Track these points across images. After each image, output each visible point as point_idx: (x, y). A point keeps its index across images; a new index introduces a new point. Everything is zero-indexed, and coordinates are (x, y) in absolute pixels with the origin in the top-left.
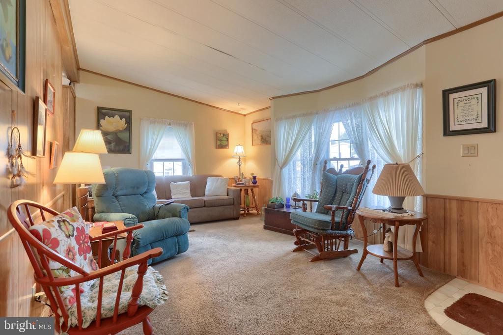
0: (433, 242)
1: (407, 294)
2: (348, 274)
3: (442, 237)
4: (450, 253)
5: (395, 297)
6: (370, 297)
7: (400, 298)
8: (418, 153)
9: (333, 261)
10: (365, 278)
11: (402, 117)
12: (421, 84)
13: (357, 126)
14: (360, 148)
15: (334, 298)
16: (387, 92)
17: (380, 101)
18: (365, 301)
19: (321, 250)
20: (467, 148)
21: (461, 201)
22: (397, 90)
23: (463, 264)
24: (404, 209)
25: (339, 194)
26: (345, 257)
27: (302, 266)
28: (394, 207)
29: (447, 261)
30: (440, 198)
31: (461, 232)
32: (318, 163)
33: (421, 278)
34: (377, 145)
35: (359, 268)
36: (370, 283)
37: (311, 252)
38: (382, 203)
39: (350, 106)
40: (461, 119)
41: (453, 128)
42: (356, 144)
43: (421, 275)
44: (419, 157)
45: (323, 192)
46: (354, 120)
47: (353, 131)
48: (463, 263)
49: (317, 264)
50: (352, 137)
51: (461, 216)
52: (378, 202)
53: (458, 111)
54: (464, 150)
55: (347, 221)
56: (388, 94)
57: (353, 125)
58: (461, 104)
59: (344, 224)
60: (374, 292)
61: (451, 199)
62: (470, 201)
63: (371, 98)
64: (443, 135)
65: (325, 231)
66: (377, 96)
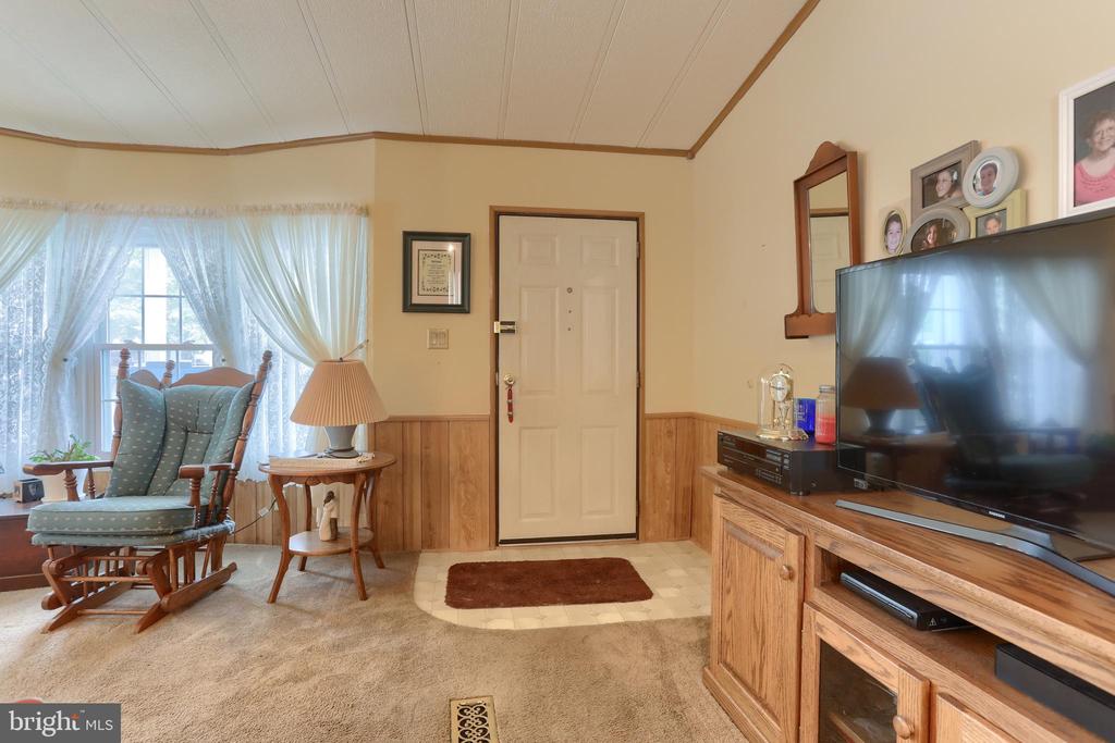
0: (386, 503)
1: (388, 604)
2: (260, 616)
3: (400, 492)
4: (411, 514)
5: (377, 616)
6: (340, 636)
7: (386, 615)
8: (361, 341)
9: (198, 607)
10: (301, 611)
11: (332, 266)
12: (367, 210)
13: (211, 269)
14: (219, 321)
15: (280, 672)
16: (297, 206)
17: (280, 224)
18: (337, 647)
19: (165, 590)
20: (435, 334)
21: (427, 422)
22: (322, 208)
23: (431, 528)
24: (356, 449)
25: (174, 438)
26: (218, 588)
27: (124, 652)
28: (337, 448)
29: (407, 529)
30: (395, 422)
31: (426, 475)
32: (71, 355)
33: (384, 570)
34: (268, 317)
35: (273, 599)
36: (316, 614)
37: (111, 610)
38: (281, 445)
39: (188, 213)
40: (427, 286)
41: (416, 300)
42: (209, 311)
43: (381, 566)
44: (361, 347)
45: (126, 437)
46: (200, 252)
47: (200, 277)
48: (430, 524)
49: (163, 628)
50: (197, 291)
51: (426, 448)
52: (271, 446)
53: (424, 272)
54: (431, 338)
55: (222, 499)
56: (299, 209)
57: (197, 263)
58: (429, 261)
59: (216, 506)
60: (337, 626)
61: (411, 421)
62: (438, 421)
63: (256, 209)
64: (401, 308)
65: (180, 536)
66: (270, 208)
